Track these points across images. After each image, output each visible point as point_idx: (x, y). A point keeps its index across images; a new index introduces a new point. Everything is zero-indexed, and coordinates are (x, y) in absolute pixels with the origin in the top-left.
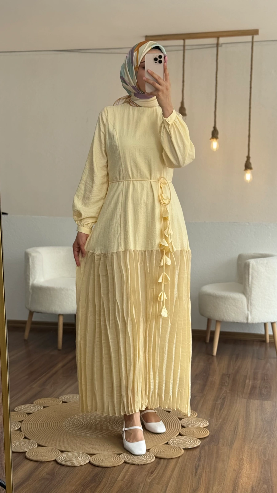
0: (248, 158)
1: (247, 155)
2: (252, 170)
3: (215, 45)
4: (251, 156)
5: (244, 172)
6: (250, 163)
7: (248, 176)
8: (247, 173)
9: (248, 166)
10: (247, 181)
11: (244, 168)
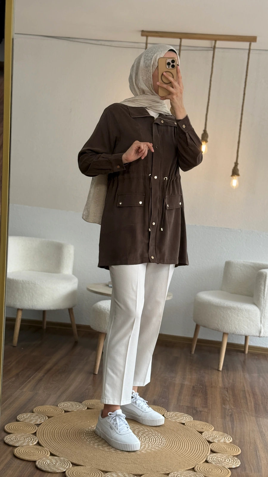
0: (236, 164)
1: (235, 161)
2: (239, 177)
3: (212, 49)
4: (239, 162)
5: (231, 177)
6: (238, 170)
7: (235, 182)
8: (234, 179)
9: (235, 172)
10: (234, 187)
11: (231, 173)
